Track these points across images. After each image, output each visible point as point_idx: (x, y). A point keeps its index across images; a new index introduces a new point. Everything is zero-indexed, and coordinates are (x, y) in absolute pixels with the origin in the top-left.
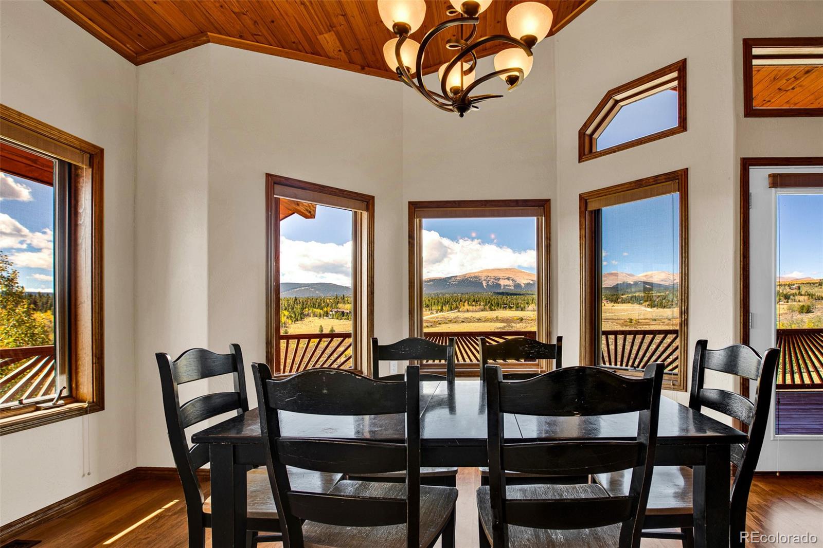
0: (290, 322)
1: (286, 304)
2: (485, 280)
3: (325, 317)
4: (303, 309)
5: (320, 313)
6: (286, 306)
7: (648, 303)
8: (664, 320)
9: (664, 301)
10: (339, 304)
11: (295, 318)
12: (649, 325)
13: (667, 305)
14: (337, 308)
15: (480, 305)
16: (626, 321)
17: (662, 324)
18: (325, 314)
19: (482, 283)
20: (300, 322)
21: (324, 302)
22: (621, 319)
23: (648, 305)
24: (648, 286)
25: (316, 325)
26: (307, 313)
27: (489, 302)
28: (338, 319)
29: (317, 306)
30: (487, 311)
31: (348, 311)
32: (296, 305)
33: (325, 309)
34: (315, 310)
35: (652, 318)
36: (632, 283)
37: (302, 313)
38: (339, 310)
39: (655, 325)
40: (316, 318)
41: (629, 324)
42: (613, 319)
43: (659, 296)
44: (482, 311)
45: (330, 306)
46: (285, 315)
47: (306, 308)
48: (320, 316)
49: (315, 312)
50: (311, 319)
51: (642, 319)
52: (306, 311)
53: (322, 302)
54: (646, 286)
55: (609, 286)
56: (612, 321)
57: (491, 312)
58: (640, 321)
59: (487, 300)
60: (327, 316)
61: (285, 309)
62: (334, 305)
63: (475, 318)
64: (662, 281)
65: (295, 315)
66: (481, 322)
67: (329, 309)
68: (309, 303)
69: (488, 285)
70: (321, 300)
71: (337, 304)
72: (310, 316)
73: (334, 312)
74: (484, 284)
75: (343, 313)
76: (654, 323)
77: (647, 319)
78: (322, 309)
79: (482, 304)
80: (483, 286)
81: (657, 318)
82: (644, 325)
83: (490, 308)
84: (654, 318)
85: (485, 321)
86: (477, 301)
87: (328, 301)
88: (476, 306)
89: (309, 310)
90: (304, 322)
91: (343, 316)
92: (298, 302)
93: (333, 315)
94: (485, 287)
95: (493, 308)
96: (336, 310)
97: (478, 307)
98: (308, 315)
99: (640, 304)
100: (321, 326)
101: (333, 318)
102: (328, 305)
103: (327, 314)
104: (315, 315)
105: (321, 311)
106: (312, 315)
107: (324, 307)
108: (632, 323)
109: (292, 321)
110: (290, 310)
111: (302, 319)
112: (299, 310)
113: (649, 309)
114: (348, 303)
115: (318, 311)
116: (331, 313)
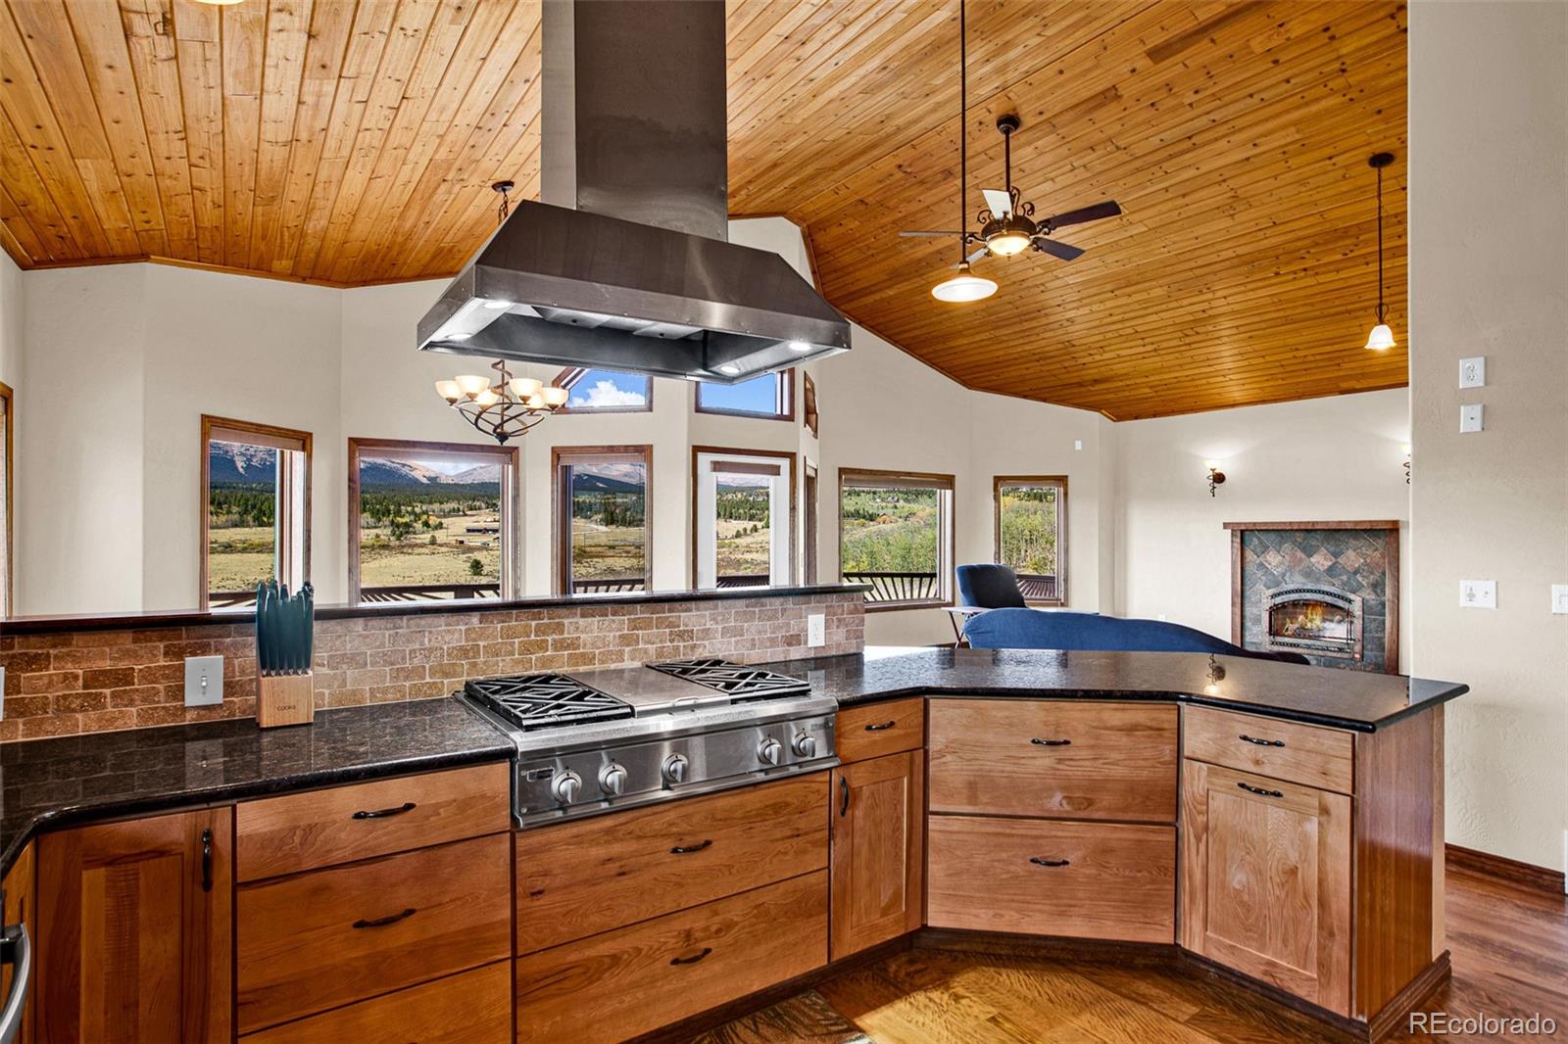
2: (242, 454)
7: (600, 516)
8: (629, 548)
9: (628, 513)
12: (603, 557)
13: (634, 521)
15: (229, 512)
17: (622, 554)
19: (232, 461)
23: (601, 520)
24: (602, 486)
27: (254, 507)
30: (248, 526)
35: (607, 544)
39: (613, 556)
44: (235, 525)
51: (590, 546)
54: (599, 484)
57: (259, 529)
58: (588, 549)
59: (247, 500)
63: (216, 542)
64: (626, 476)
66: (232, 552)
69: (249, 467)
74: (240, 464)
76: (611, 552)
77: (600, 546)
79: (235, 509)
80: (236, 468)
81: (617, 543)
83: (256, 519)
84: (611, 543)
85: (244, 550)
86: (220, 505)
88: (217, 514)
94: (241, 470)
95: (265, 519)
97: (223, 518)
99: (586, 517)
113: (603, 528)
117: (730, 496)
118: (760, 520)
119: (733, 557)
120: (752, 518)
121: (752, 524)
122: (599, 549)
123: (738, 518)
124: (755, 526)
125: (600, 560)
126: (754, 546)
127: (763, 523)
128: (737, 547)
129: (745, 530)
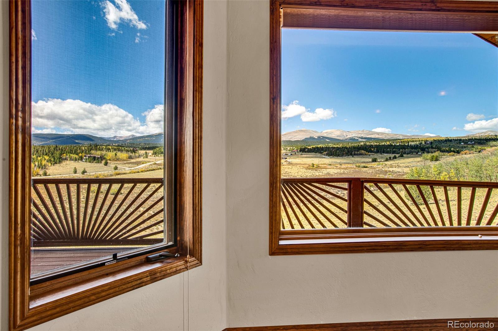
0: (50, 164)
1: (47, 150)
3: (79, 161)
4: (61, 154)
5: (76, 158)
6: (47, 152)
8: (337, 165)
10: (92, 151)
11: (54, 161)
13: (340, 154)
14: (90, 154)
16: (310, 166)
17: (335, 168)
18: (80, 159)
20: (58, 165)
21: (80, 149)
22: (307, 164)
23: (327, 154)
24: (328, 140)
25: (72, 167)
26: (65, 157)
28: (90, 162)
29: (74, 152)
31: (99, 156)
32: (55, 151)
33: (80, 155)
34: (71, 155)
35: (329, 163)
36: (316, 138)
37: (60, 158)
38: (91, 155)
39: (330, 168)
40: (73, 162)
41: (312, 167)
42: (301, 164)
43: (334, 148)
45: (84, 152)
46: (45, 159)
47: (64, 154)
48: (76, 160)
49: (71, 157)
50: (68, 162)
51: (322, 164)
52: (64, 156)
53: (78, 149)
54: (326, 140)
55: (300, 140)
56: (300, 165)
58: (320, 166)
60: (81, 160)
61: (46, 155)
62: (87, 152)
64: (338, 136)
65: (55, 159)
67: (84, 154)
68: (67, 150)
70: (77, 148)
71: (90, 150)
72: (67, 160)
73: (87, 157)
75: (94, 158)
76: (329, 167)
77: (326, 164)
78: (77, 154)
81: (332, 163)
82: (323, 168)
84: (330, 163)
87: (83, 148)
89: (67, 155)
90: (62, 165)
91: (95, 160)
92: (58, 149)
93: (86, 160)
96: (89, 155)
98: (66, 159)
99: (321, 153)
100: (75, 168)
101: (86, 162)
102: (83, 152)
103: (81, 159)
104: (71, 159)
105: (77, 156)
106: (69, 159)
107: (79, 153)
108: (314, 167)
109: (51, 164)
110: (50, 155)
111: (60, 162)
112: (58, 156)
113: (327, 157)
114: (99, 150)
115: (74, 156)
116: (85, 158)
117: (383, 144)
118: (398, 153)
119: (383, 169)
120: (394, 152)
121: (393, 155)
122: (325, 165)
123: (387, 152)
124: (395, 156)
125: (325, 170)
126: (394, 164)
127: (399, 155)
128: (386, 165)
129: (390, 158)
